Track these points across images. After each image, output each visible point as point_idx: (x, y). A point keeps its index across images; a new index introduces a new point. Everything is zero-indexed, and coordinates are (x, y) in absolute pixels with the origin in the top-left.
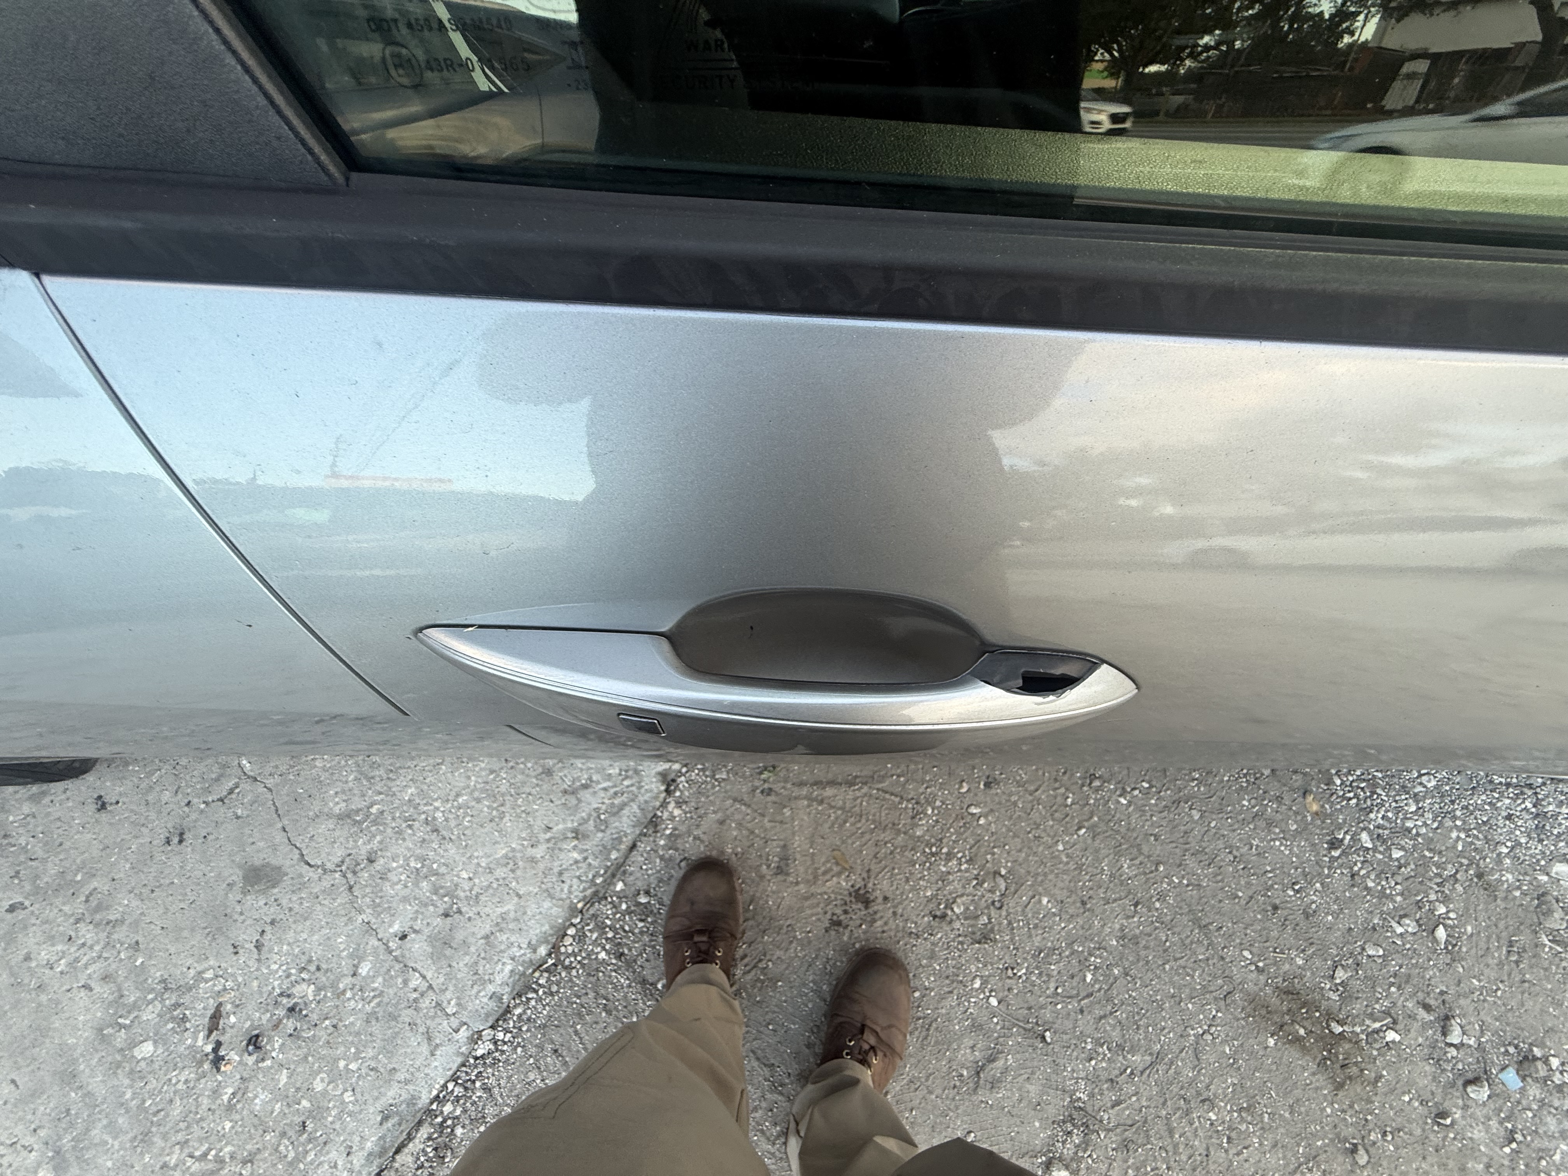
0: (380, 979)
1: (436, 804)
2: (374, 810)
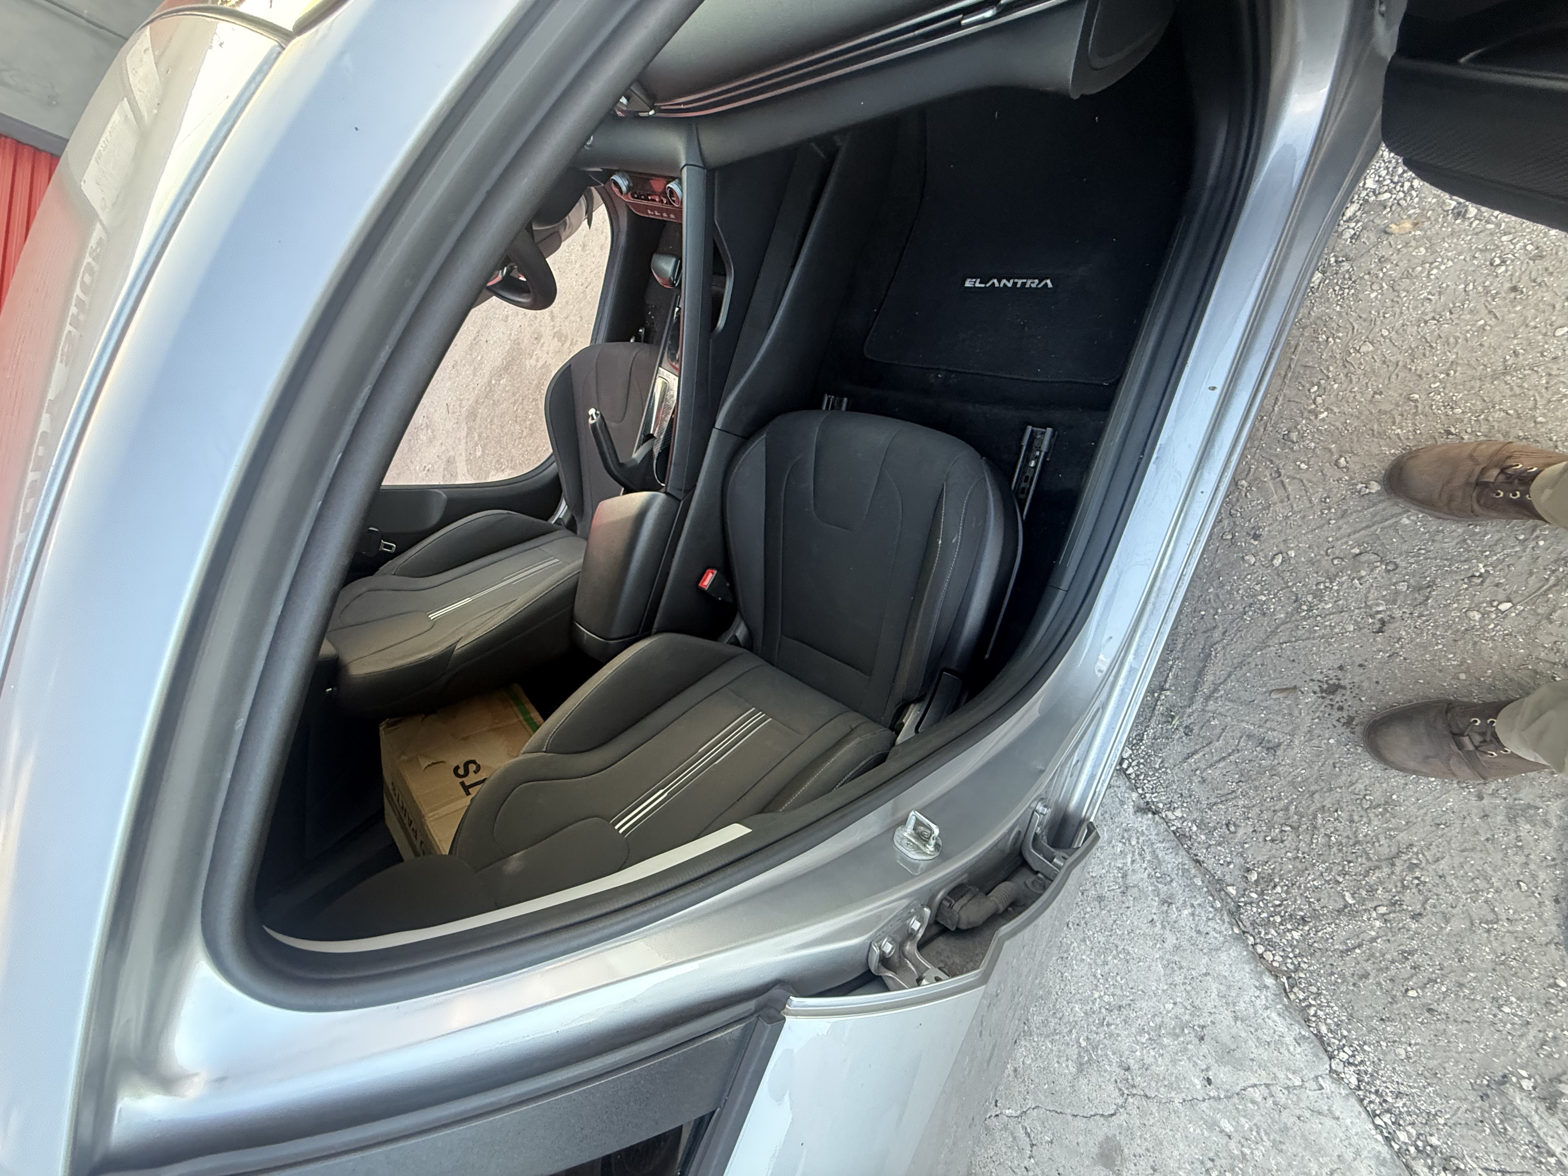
0: (1243, 1120)
1: (1096, 995)
2: (1084, 1044)
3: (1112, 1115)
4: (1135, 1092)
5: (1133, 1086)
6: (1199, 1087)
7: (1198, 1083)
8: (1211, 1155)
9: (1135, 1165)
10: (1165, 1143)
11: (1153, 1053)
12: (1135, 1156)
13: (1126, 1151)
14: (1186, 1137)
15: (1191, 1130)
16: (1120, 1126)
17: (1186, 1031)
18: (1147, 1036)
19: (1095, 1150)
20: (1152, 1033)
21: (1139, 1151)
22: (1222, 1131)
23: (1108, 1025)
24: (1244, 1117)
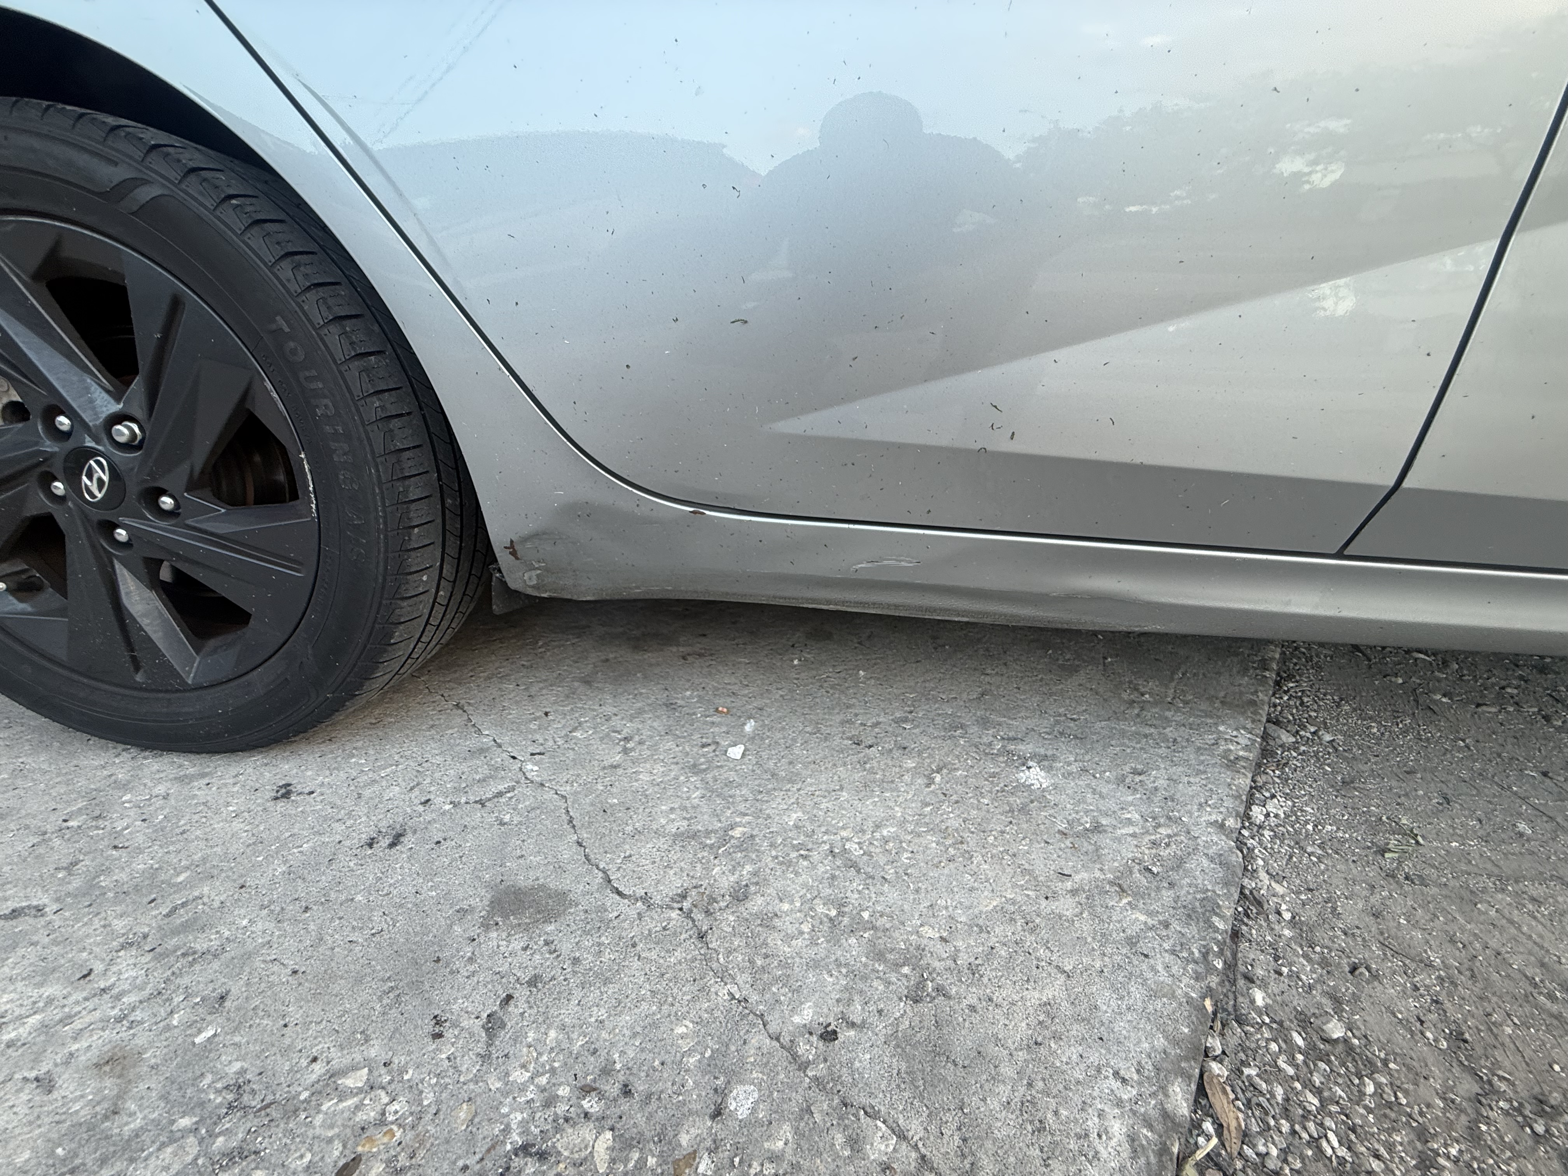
3: (619, 893)
4: (698, 916)
5: (708, 913)
6: (797, 1019)
7: (806, 1015)
8: (640, 1087)
9: (525, 949)
10: (611, 989)
11: (806, 928)
12: (547, 943)
13: (550, 928)
14: (655, 1025)
15: (681, 1030)
16: (603, 909)
17: (906, 970)
18: (833, 913)
19: (523, 881)
20: (846, 920)
21: (566, 947)
22: (722, 1093)
23: (805, 857)
24: (796, 1131)
